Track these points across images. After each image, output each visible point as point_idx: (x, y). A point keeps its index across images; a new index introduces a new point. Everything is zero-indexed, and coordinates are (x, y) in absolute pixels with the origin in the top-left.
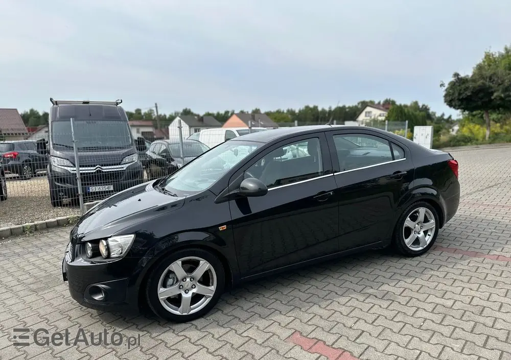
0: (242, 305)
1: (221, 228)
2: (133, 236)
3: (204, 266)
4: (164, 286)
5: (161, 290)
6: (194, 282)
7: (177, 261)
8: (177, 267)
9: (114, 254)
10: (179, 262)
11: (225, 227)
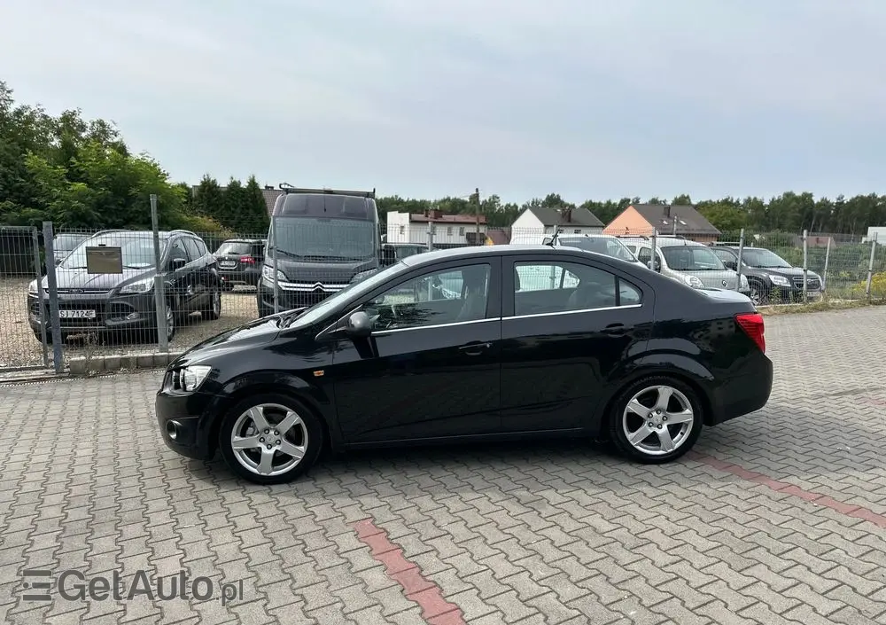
0: (342, 479)
1: (316, 374)
2: (209, 368)
3: (292, 419)
4: (243, 434)
5: (236, 438)
6: (278, 437)
7: (257, 407)
8: (256, 413)
9: (190, 387)
10: (260, 408)
11: (322, 373)
